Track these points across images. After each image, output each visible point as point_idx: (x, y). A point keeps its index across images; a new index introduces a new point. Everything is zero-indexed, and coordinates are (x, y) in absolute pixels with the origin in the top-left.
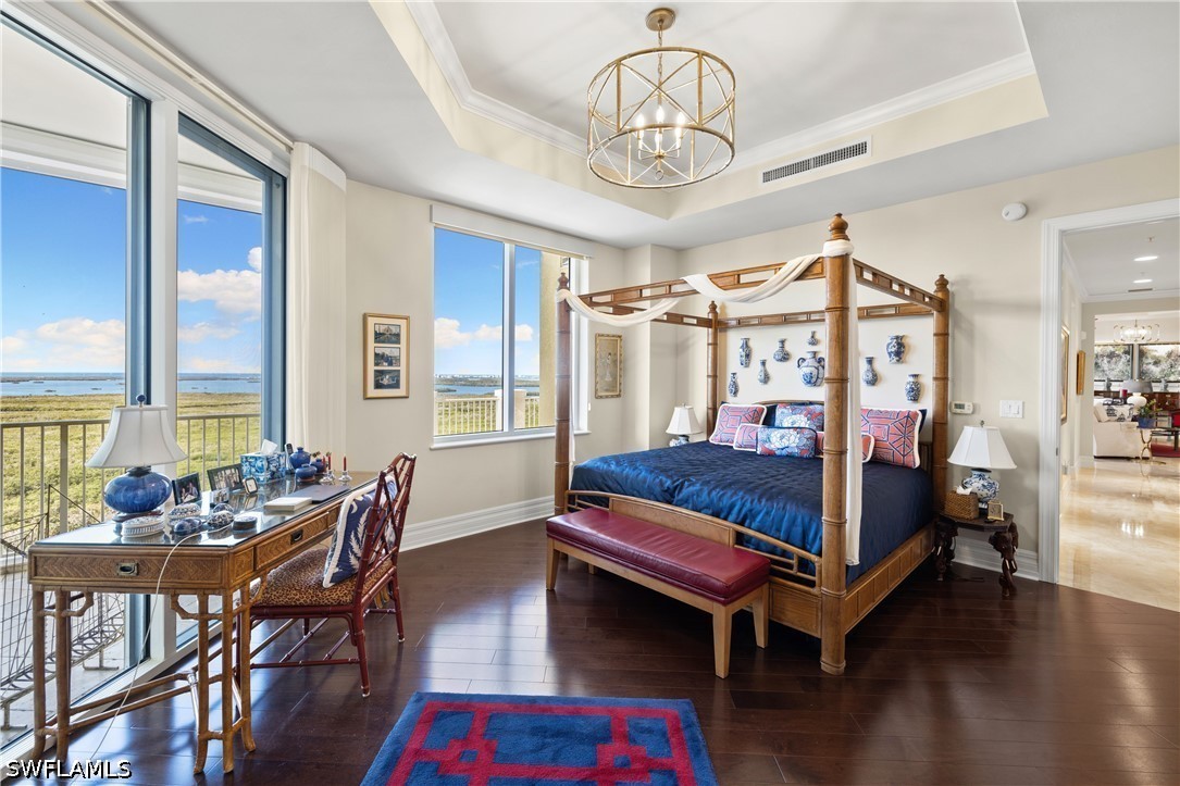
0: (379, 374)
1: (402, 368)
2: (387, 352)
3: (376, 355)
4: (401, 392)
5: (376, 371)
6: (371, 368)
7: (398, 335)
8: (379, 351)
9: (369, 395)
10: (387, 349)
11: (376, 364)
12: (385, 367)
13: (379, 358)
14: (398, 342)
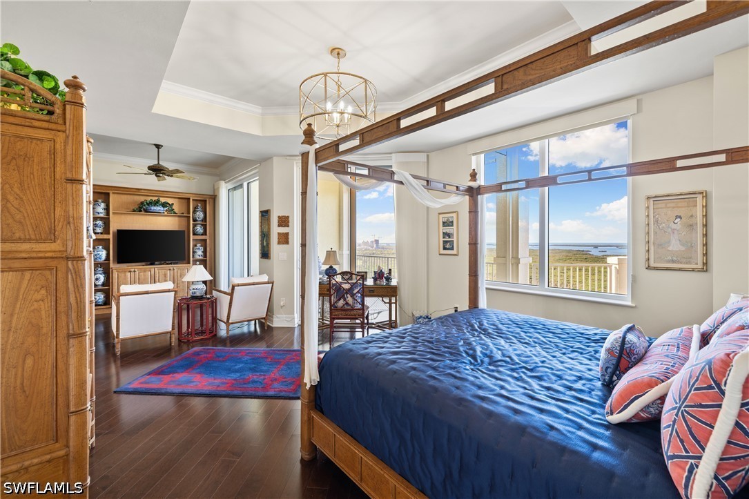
0: (445, 242)
1: (455, 239)
2: (448, 231)
3: (444, 233)
4: (454, 252)
5: (444, 241)
6: (442, 240)
7: (452, 222)
8: (444, 231)
9: (441, 253)
10: (448, 230)
11: (444, 238)
12: (447, 239)
13: (445, 234)
14: (452, 226)
